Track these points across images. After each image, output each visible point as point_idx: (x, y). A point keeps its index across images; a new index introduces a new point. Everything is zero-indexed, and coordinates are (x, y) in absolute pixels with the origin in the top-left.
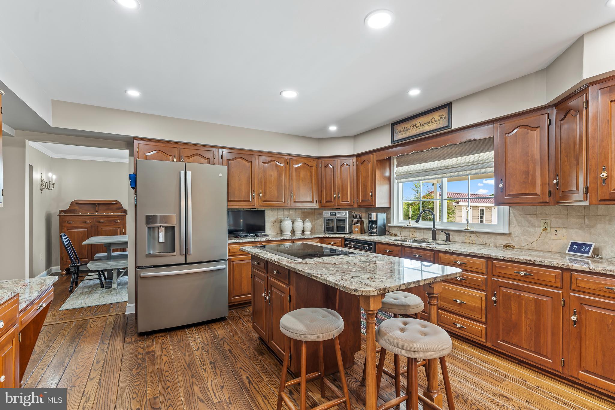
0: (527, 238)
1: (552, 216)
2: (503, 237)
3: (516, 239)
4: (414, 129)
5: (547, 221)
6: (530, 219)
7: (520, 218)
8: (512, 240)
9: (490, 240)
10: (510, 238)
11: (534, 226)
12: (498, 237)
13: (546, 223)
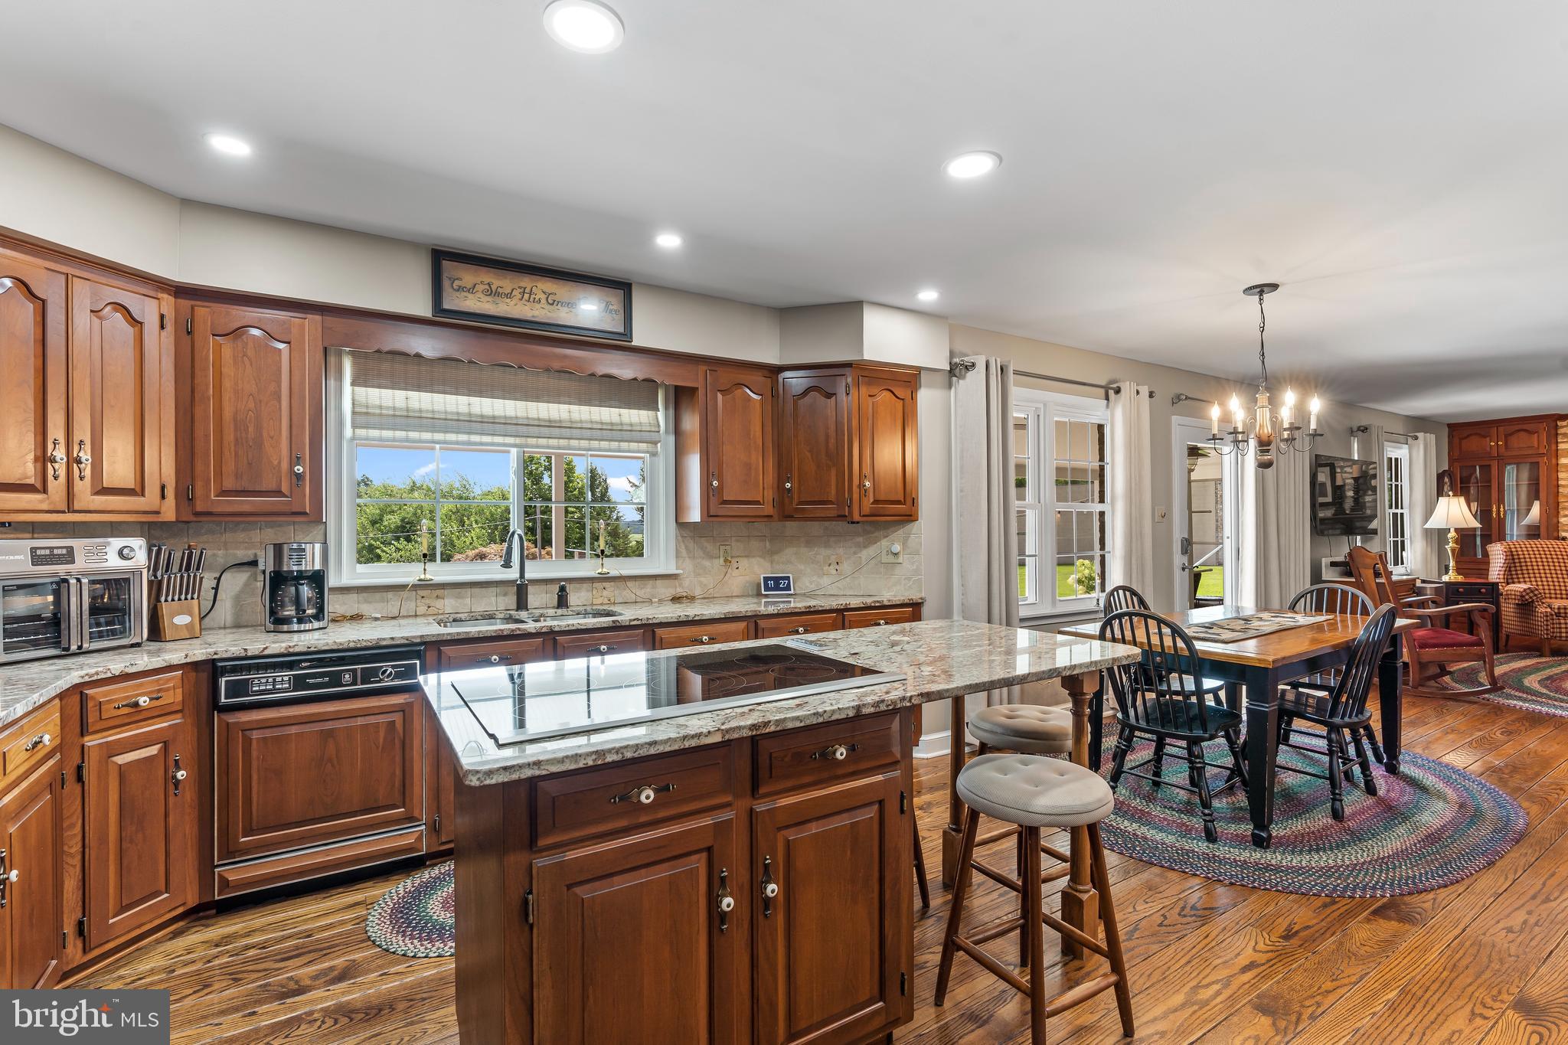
0: (702, 579)
1: (733, 539)
2: (666, 582)
3: (686, 583)
4: (523, 301)
5: (727, 547)
6: (706, 544)
7: (691, 545)
8: (680, 586)
9: (643, 591)
10: (676, 582)
11: (711, 557)
12: (659, 582)
13: (726, 551)
